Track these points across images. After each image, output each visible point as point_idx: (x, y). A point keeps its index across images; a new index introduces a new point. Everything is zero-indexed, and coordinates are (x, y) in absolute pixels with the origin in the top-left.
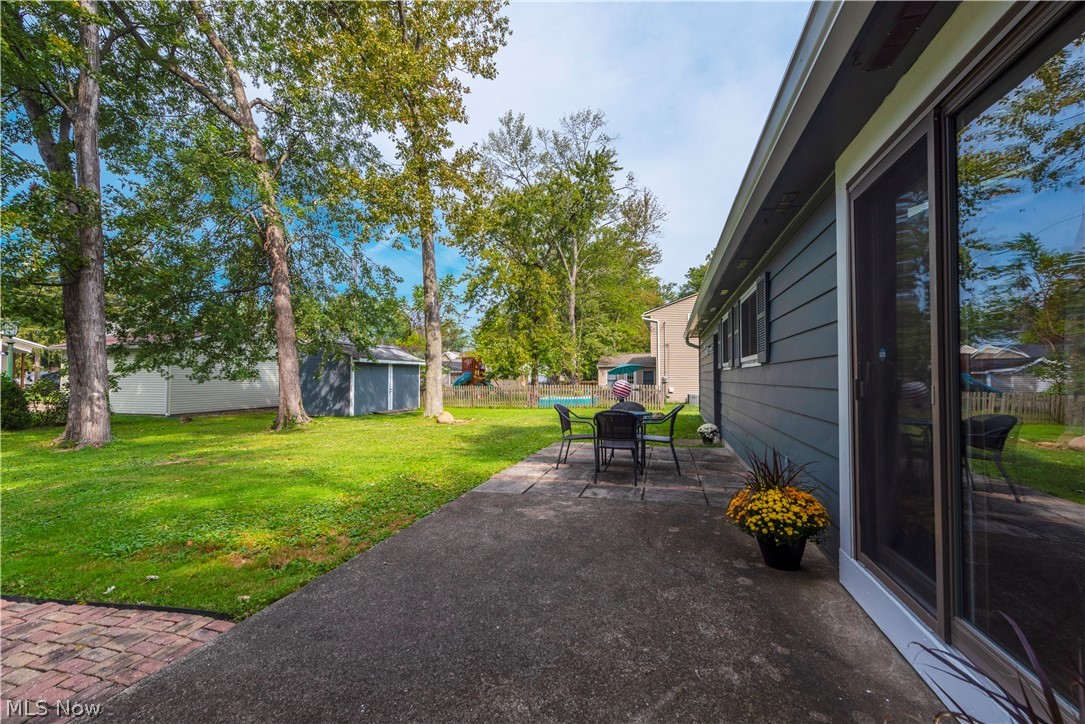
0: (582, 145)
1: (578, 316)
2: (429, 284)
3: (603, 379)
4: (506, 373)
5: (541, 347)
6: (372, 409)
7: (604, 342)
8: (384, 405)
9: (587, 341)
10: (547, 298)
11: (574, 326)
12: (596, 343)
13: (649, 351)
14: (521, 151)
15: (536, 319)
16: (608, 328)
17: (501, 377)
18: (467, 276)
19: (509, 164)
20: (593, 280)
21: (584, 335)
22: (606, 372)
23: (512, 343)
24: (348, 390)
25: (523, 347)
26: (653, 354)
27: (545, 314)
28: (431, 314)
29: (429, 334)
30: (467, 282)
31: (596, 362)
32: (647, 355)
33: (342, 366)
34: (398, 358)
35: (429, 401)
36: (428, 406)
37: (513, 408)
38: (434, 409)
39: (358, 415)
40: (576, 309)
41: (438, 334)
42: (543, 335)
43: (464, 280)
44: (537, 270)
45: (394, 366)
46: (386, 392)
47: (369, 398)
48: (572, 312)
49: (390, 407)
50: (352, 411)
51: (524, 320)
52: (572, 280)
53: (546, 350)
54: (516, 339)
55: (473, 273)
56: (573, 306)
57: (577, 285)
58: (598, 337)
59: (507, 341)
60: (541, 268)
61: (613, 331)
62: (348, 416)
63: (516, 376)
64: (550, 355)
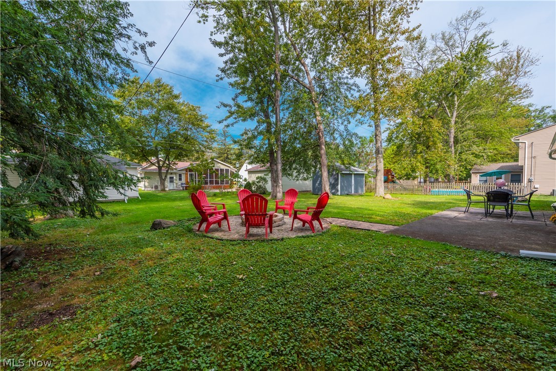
0: (464, 35)
1: (456, 141)
2: (378, 138)
3: (476, 180)
4: (408, 177)
5: (432, 162)
6: (346, 192)
7: (477, 156)
8: (350, 191)
9: (464, 157)
10: (437, 134)
11: (453, 148)
12: (471, 157)
13: (517, 160)
14: (419, 52)
15: (428, 147)
16: (481, 148)
17: (406, 179)
18: (388, 129)
19: (410, 61)
20: (469, 118)
21: (460, 153)
22: (478, 175)
23: (414, 161)
24: (338, 185)
25: (420, 162)
26: (520, 163)
27: (435, 143)
28: (379, 151)
29: (378, 161)
30: (388, 132)
31: (470, 169)
32: (515, 163)
33: (335, 175)
34: (356, 171)
35: (378, 189)
36: (377, 191)
37: (415, 194)
38: (380, 192)
39: (341, 195)
40: (455, 137)
41: (382, 160)
42: (432, 155)
43: (386, 131)
44: (431, 120)
45: (355, 174)
46: (351, 186)
47: (345, 188)
48: (452, 140)
49: (353, 192)
50: (339, 193)
51: (420, 148)
52: (453, 120)
53: (435, 164)
54: (416, 158)
55: (391, 127)
56: (453, 136)
57: (456, 122)
58: (472, 154)
59: (411, 160)
60: (432, 118)
61: (485, 149)
62: (338, 195)
63: (414, 178)
64: (438, 166)
